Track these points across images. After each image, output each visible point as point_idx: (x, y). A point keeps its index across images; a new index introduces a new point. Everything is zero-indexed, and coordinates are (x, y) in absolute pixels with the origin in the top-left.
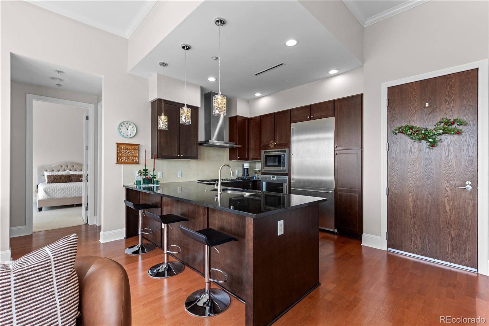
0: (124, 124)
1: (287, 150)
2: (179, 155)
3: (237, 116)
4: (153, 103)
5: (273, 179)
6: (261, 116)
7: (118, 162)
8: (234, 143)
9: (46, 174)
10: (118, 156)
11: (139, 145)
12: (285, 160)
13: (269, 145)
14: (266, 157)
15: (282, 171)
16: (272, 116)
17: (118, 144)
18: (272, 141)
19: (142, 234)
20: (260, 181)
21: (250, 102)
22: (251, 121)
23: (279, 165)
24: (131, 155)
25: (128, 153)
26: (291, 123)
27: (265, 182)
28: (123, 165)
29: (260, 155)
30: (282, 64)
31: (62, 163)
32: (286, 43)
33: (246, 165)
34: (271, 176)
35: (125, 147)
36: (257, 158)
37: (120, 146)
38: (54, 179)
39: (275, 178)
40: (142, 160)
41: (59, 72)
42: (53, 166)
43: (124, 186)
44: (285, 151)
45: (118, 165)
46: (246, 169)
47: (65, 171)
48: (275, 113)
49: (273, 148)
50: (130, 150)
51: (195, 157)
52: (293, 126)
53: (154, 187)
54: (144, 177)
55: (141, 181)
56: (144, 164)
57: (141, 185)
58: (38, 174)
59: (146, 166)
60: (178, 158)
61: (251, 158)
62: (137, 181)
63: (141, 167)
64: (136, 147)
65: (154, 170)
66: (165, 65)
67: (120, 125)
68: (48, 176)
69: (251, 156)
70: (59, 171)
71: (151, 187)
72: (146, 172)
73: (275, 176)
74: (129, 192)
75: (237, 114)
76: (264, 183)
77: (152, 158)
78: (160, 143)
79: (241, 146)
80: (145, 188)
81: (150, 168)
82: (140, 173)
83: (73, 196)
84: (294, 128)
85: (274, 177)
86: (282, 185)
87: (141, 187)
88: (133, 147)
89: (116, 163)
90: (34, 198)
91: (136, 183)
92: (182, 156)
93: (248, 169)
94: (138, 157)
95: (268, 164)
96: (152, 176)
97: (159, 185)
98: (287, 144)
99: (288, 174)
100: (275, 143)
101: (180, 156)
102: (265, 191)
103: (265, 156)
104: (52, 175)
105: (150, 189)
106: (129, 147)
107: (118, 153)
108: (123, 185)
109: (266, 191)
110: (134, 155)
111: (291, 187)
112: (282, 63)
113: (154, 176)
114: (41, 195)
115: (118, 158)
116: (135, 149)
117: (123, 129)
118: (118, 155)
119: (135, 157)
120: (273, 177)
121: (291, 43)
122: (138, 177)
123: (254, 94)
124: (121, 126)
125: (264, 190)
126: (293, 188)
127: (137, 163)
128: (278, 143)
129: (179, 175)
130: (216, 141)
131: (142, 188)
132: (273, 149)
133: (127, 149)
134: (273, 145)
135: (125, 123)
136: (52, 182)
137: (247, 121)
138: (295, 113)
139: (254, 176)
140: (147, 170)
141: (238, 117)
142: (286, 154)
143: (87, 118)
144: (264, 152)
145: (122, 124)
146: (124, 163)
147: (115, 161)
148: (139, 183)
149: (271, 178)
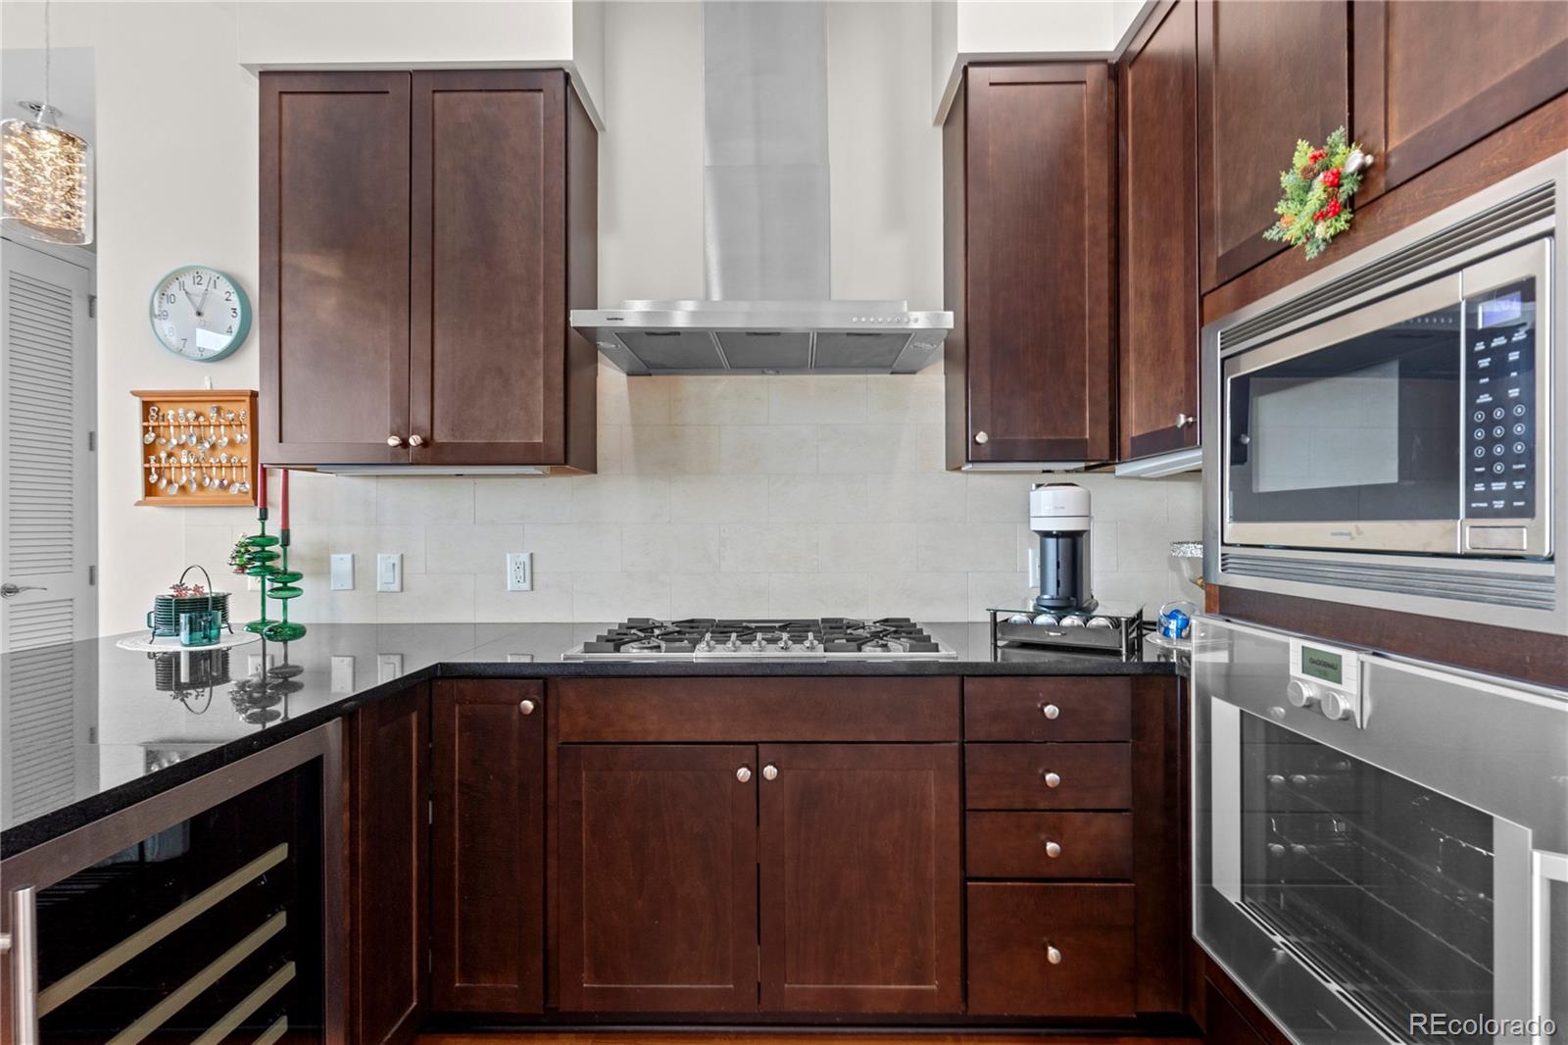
0: (182, 286)
2: (393, 440)
5: (1311, 688)
7: (152, 496)
10: (151, 466)
11: (254, 394)
13: (1269, 219)
14: (1245, 392)
17: (149, 400)
24: (217, 455)
25: (200, 442)
34: (1296, 644)
35: (181, 411)
37: (161, 409)
45: (150, 510)
46: (1055, 546)
49: (1331, 239)
50: (208, 426)
64: (240, 409)
67: (165, 295)
72: (265, 553)
73: (1350, 660)
82: (241, 562)
85: (1330, 670)
88: (226, 410)
89: (141, 504)
92: (414, 440)
93: (1073, 541)
94: (253, 467)
100: (1354, 163)
103: (1235, 381)
107: (149, 450)
115: (147, 472)
116: (234, 423)
117: (177, 314)
118: (153, 458)
119: (239, 466)
124: (169, 298)
127: (250, 500)
129: (511, 578)
132: (1338, 245)
134: (1319, 200)
135: (188, 280)
139: (1172, 615)
144: (1228, 339)
145: (173, 287)
149: (1295, 669)
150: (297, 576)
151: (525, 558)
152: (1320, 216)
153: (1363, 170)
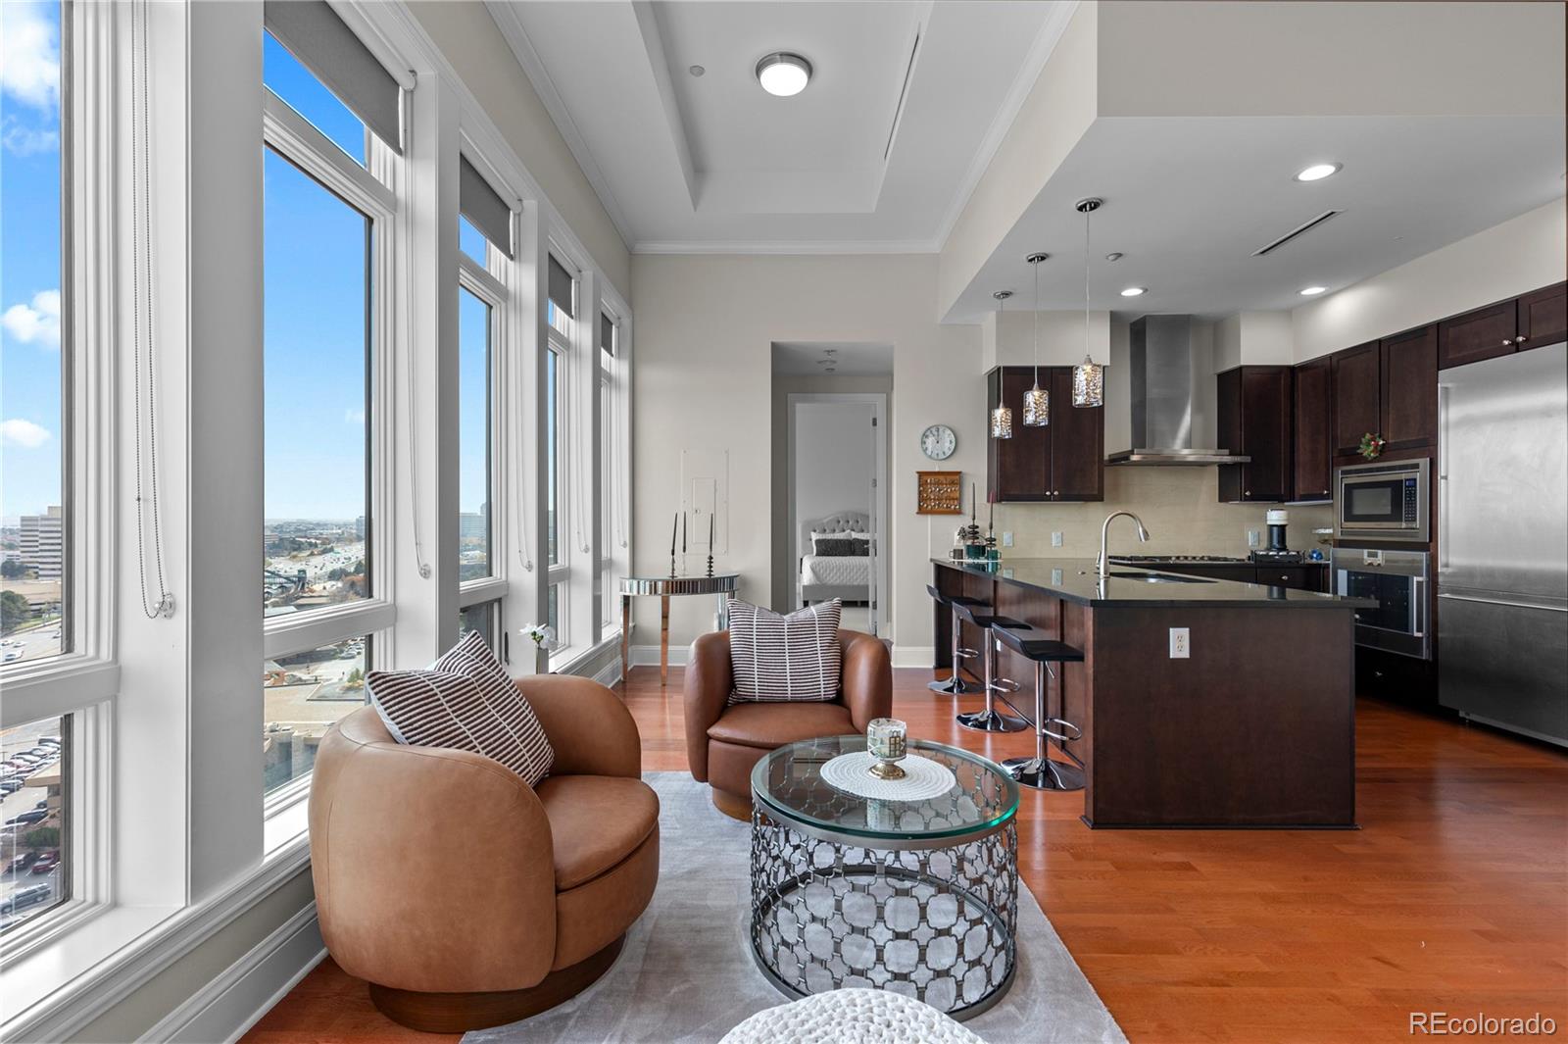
0: (932, 432)
1: (1424, 462)
2: (1048, 493)
3: (1241, 368)
4: (990, 376)
5: (1371, 560)
6: (1333, 354)
7: (921, 511)
8: (1227, 451)
9: (815, 536)
10: (921, 499)
11: (960, 473)
12: (1415, 497)
13: (1359, 448)
14: (1350, 488)
15: (1405, 535)
16: (1369, 351)
17: (921, 474)
18: (1368, 436)
19: (958, 656)
20: (1327, 566)
21: (1296, 314)
22: (1300, 375)
23: (1395, 516)
24: (945, 495)
25: (940, 490)
26: (1439, 369)
27: (1345, 572)
28: (929, 517)
29: (1329, 484)
30: (1332, 213)
31: (839, 515)
32: (1299, 174)
33: (1275, 517)
34: (1366, 551)
35: (933, 479)
36: (1320, 493)
37: (925, 478)
38: (827, 549)
39: (1381, 557)
40: (967, 507)
41: (829, 351)
42: (825, 521)
43: (932, 560)
44: (1416, 466)
45: (921, 517)
46: (1275, 529)
47: (844, 531)
48: (1380, 342)
49: (1375, 458)
50: (943, 484)
51: (1094, 495)
52: (1446, 378)
53: (988, 564)
54: (969, 543)
55: (962, 550)
56: (971, 513)
57: (962, 558)
58: (803, 536)
59: (974, 519)
60: (1048, 499)
61: (1302, 493)
62: (955, 551)
63: (965, 521)
64: (955, 478)
65: (991, 528)
66: (1006, 294)
67: (925, 436)
68: (818, 542)
69: (1300, 487)
70: (834, 531)
71: (983, 565)
72: (974, 532)
73: (1380, 552)
74: (941, 571)
75: (1239, 361)
76: (1342, 575)
77: (988, 501)
78: (1002, 466)
79: (1248, 459)
80: (969, 565)
81: (982, 523)
82: (963, 534)
83: (855, 583)
84: (1449, 385)
85: (1375, 555)
86: (1404, 582)
87: (962, 563)
88: (949, 478)
89: (918, 513)
90: (797, 584)
91: (952, 554)
92: (1056, 493)
93: (1282, 528)
94: (960, 500)
95: (1357, 511)
96: (986, 540)
97: (999, 561)
98: (1427, 444)
99: (1429, 545)
100: (1381, 443)
101: (1052, 494)
102: (1346, 595)
103: (1345, 485)
104: (823, 540)
105: (983, 568)
106: (941, 478)
107: (920, 492)
108: (929, 557)
109: (1348, 594)
110: (952, 495)
111: (1439, 591)
112: (1329, 212)
113: (991, 540)
114: (806, 577)
115: (920, 502)
116: (953, 483)
117: (930, 441)
118: (921, 496)
119: (953, 499)
120: (1370, 555)
121: (1317, 172)
122: (959, 541)
123: (1299, 292)
125: (1343, 590)
126: (1447, 595)
127: (958, 512)
128: (1390, 441)
129: (1055, 541)
130: (1186, 452)
131: (964, 565)
132: (1374, 460)
133: (938, 483)
134: (1372, 448)
135: (934, 430)
136: (823, 555)
137: (1283, 376)
138: (1452, 332)
139: (1314, 552)
140: (977, 527)
141: (1244, 370)
142: (1421, 476)
143: (875, 423)
144: (1343, 473)
145: (928, 433)
146: (932, 512)
147: (916, 509)
148: (958, 553)
149: (1366, 557)
150: (995, 540)
151: (1059, 534)
152: (1372, 451)
153: (1383, 444)
